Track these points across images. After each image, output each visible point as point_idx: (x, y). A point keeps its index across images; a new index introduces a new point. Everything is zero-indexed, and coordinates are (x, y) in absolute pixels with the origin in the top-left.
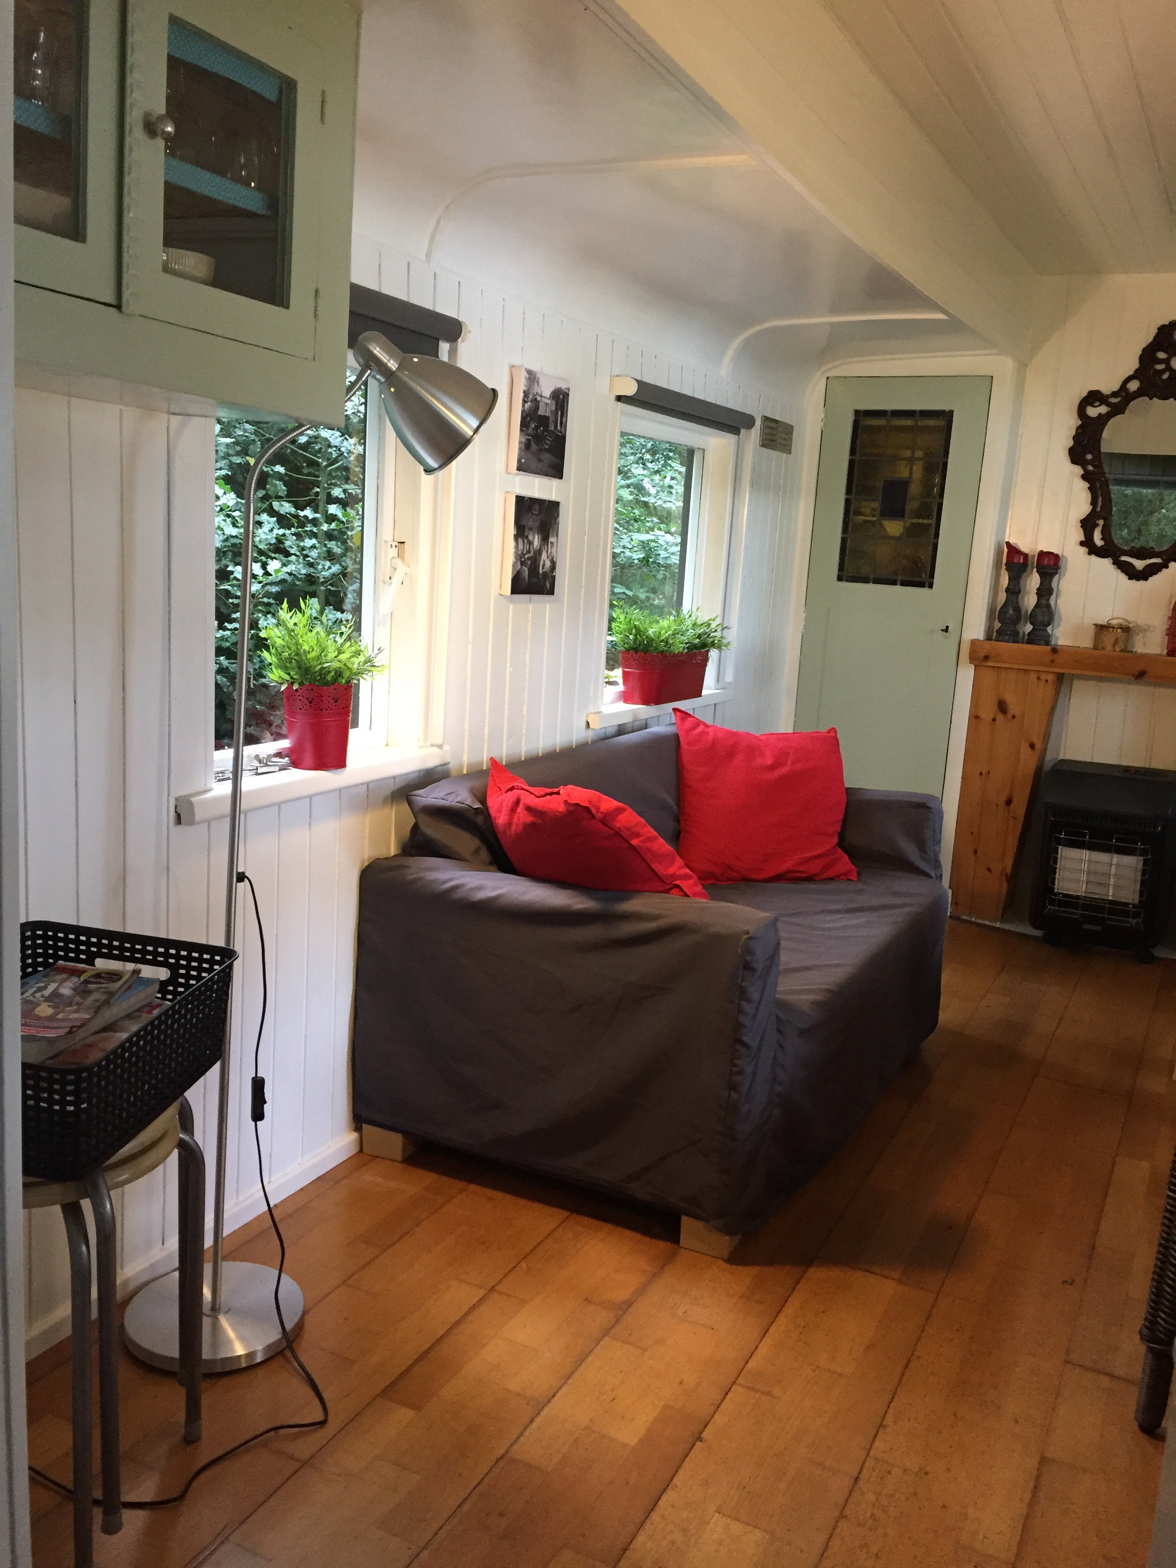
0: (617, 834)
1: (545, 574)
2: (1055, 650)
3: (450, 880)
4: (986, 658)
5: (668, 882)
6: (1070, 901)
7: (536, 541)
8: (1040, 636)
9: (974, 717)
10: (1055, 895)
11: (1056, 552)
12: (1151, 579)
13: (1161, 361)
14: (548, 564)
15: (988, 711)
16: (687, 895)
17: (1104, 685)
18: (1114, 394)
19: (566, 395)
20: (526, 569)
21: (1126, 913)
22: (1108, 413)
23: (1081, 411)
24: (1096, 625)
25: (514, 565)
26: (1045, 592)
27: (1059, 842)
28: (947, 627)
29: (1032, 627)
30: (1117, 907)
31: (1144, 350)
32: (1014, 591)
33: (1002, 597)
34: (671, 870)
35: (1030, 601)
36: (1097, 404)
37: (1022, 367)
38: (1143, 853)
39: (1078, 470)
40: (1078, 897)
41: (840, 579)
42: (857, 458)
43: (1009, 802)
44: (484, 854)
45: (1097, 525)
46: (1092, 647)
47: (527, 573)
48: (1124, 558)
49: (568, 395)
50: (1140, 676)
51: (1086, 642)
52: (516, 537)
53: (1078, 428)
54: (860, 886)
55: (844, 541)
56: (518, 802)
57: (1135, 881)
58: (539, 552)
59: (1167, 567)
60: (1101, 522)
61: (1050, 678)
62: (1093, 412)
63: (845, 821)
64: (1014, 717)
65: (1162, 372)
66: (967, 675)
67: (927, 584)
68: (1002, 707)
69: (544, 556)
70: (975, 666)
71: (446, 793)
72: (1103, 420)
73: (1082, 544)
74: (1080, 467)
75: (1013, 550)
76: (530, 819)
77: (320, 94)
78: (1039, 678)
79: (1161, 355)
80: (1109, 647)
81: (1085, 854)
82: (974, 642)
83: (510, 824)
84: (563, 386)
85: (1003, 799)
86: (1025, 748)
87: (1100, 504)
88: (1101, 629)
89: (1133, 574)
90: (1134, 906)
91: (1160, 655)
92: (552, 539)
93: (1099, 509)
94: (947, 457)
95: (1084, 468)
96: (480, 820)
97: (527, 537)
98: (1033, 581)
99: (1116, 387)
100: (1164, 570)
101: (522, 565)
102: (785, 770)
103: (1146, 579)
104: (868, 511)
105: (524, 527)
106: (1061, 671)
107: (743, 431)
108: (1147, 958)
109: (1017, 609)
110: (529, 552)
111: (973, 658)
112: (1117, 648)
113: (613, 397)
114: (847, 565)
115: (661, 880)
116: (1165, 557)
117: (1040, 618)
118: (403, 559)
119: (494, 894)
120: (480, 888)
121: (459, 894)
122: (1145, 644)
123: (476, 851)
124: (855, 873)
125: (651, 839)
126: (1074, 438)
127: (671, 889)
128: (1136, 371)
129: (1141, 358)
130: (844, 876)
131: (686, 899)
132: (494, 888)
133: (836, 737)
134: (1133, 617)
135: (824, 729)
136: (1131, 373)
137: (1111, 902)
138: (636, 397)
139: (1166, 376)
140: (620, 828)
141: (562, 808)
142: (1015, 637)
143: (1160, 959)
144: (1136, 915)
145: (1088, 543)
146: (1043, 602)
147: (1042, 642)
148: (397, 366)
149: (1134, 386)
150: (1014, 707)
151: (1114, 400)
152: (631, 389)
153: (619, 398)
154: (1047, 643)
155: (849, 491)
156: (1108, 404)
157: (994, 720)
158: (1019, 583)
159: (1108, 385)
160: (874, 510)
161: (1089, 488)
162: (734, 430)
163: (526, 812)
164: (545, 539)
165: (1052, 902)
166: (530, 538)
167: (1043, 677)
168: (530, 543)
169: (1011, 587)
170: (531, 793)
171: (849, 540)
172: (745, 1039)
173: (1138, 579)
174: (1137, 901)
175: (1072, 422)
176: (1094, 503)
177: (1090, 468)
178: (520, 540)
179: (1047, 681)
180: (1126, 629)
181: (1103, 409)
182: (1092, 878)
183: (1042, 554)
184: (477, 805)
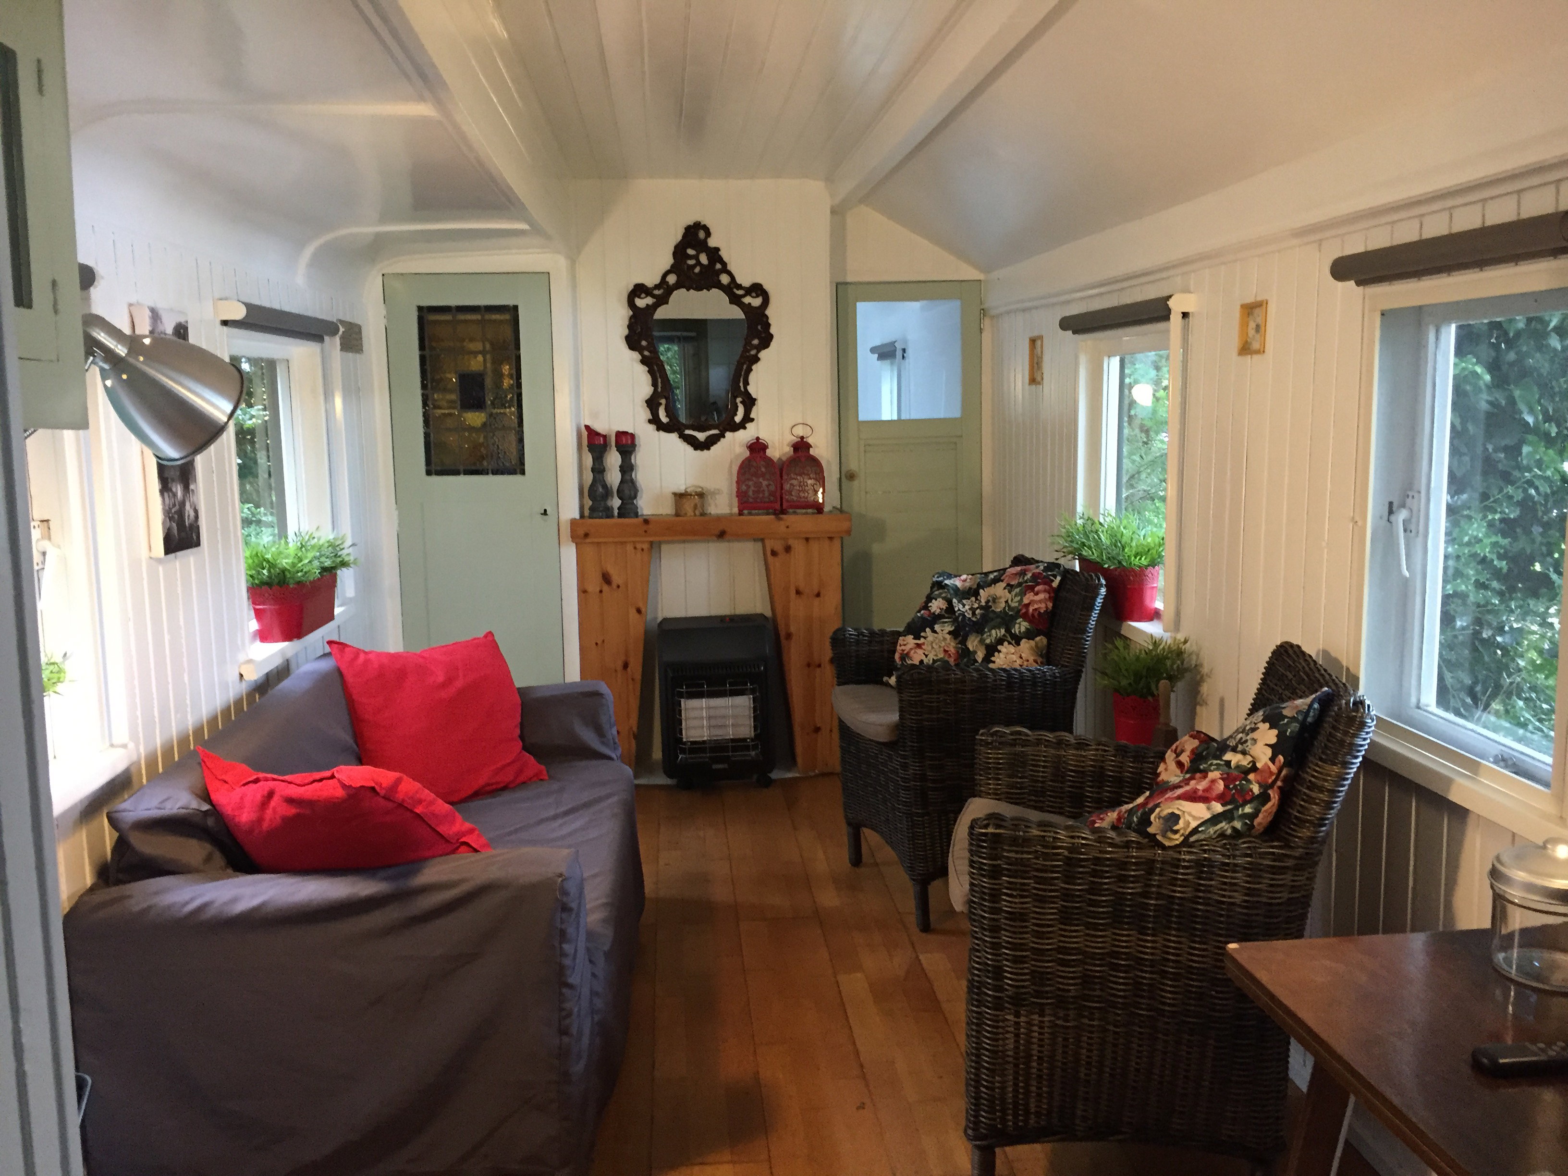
0: (400, 805)
1: (191, 525)
2: (646, 521)
3: (192, 899)
4: (586, 535)
5: (454, 841)
6: (698, 747)
7: (179, 490)
8: (628, 509)
9: (583, 591)
10: (685, 743)
11: (630, 431)
12: (712, 448)
13: (691, 257)
14: (192, 514)
15: (594, 586)
16: (476, 851)
17: (687, 545)
18: (657, 287)
19: (186, 329)
20: (174, 525)
21: (747, 748)
22: (654, 304)
23: (631, 304)
24: (675, 494)
25: (164, 523)
26: (627, 468)
27: (681, 696)
28: (545, 510)
29: (620, 502)
30: (738, 744)
31: (676, 247)
32: (599, 470)
33: (589, 477)
34: (456, 828)
35: (614, 477)
36: (643, 295)
37: (573, 262)
38: (753, 692)
39: (636, 356)
40: (704, 742)
41: (429, 473)
42: (427, 352)
43: (626, 666)
44: (219, 859)
45: (661, 404)
46: (673, 512)
47: (176, 528)
48: (687, 432)
49: (187, 328)
50: (722, 535)
51: (667, 509)
52: (162, 492)
53: (631, 318)
54: (555, 786)
55: (427, 436)
56: (271, 794)
57: (750, 717)
58: (183, 504)
59: (724, 437)
60: (663, 401)
61: (646, 546)
62: (641, 303)
63: (522, 724)
64: (618, 587)
65: (694, 266)
66: (569, 554)
67: (518, 471)
68: (606, 579)
69: (188, 507)
70: (576, 544)
71: (160, 799)
72: (652, 309)
73: (650, 421)
74: (637, 353)
75: (592, 433)
76: (293, 811)
77: (36, 63)
78: (635, 548)
79: (691, 252)
80: (690, 512)
81: (704, 702)
82: (573, 522)
83: (260, 820)
84: (182, 320)
85: (620, 664)
86: (633, 612)
87: (660, 385)
88: (679, 497)
89: (697, 445)
90: (752, 740)
91: (731, 515)
92: (192, 487)
93: (659, 390)
94: (519, 349)
95: (641, 354)
96: (210, 822)
97: (171, 490)
98: (613, 459)
99: (657, 281)
100: (722, 439)
101: (170, 520)
102: (459, 683)
103: (709, 449)
104: (445, 404)
105: (167, 479)
106: (651, 539)
107: (326, 338)
108: (768, 783)
109: (605, 486)
110: (174, 505)
111: (574, 537)
112: (697, 513)
113: (218, 323)
114: (433, 459)
115: (447, 841)
116: (721, 428)
117: (627, 492)
118: (49, 539)
119: (255, 902)
120: (235, 900)
121: (210, 913)
122: (716, 506)
123: (208, 859)
124: (545, 772)
125: (431, 803)
126: (629, 327)
127: (457, 848)
128: (672, 266)
129: (675, 254)
130: (538, 777)
131: (477, 856)
132: (254, 896)
133: (494, 641)
134: (708, 484)
135: (481, 635)
136: (669, 268)
137: (733, 740)
138: (246, 321)
139: (697, 270)
140: (403, 800)
141: (340, 793)
142: (608, 513)
143: (775, 781)
144: (755, 747)
145: (655, 420)
146: (627, 477)
147: (632, 515)
148: (126, 351)
149: (672, 279)
150: (616, 579)
151: (656, 292)
152: (239, 313)
153: (225, 323)
154: (636, 515)
155: (424, 387)
156: (653, 296)
157: (601, 591)
158: (602, 462)
159: (651, 279)
160: (452, 402)
161: (649, 372)
162: (317, 338)
163: (285, 804)
164: (186, 488)
165: (683, 751)
166: (174, 490)
167: (639, 546)
168: (175, 495)
169: (597, 466)
170: (290, 783)
171: (432, 435)
172: (571, 980)
173: (702, 450)
174: (753, 734)
175: (626, 313)
176: (654, 384)
177: (646, 353)
178: (166, 494)
179: (643, 550)
180: (701, 495)
181: (649, 301)
182: (713, 722)
183: (620, 435)
184: (206, 807)
